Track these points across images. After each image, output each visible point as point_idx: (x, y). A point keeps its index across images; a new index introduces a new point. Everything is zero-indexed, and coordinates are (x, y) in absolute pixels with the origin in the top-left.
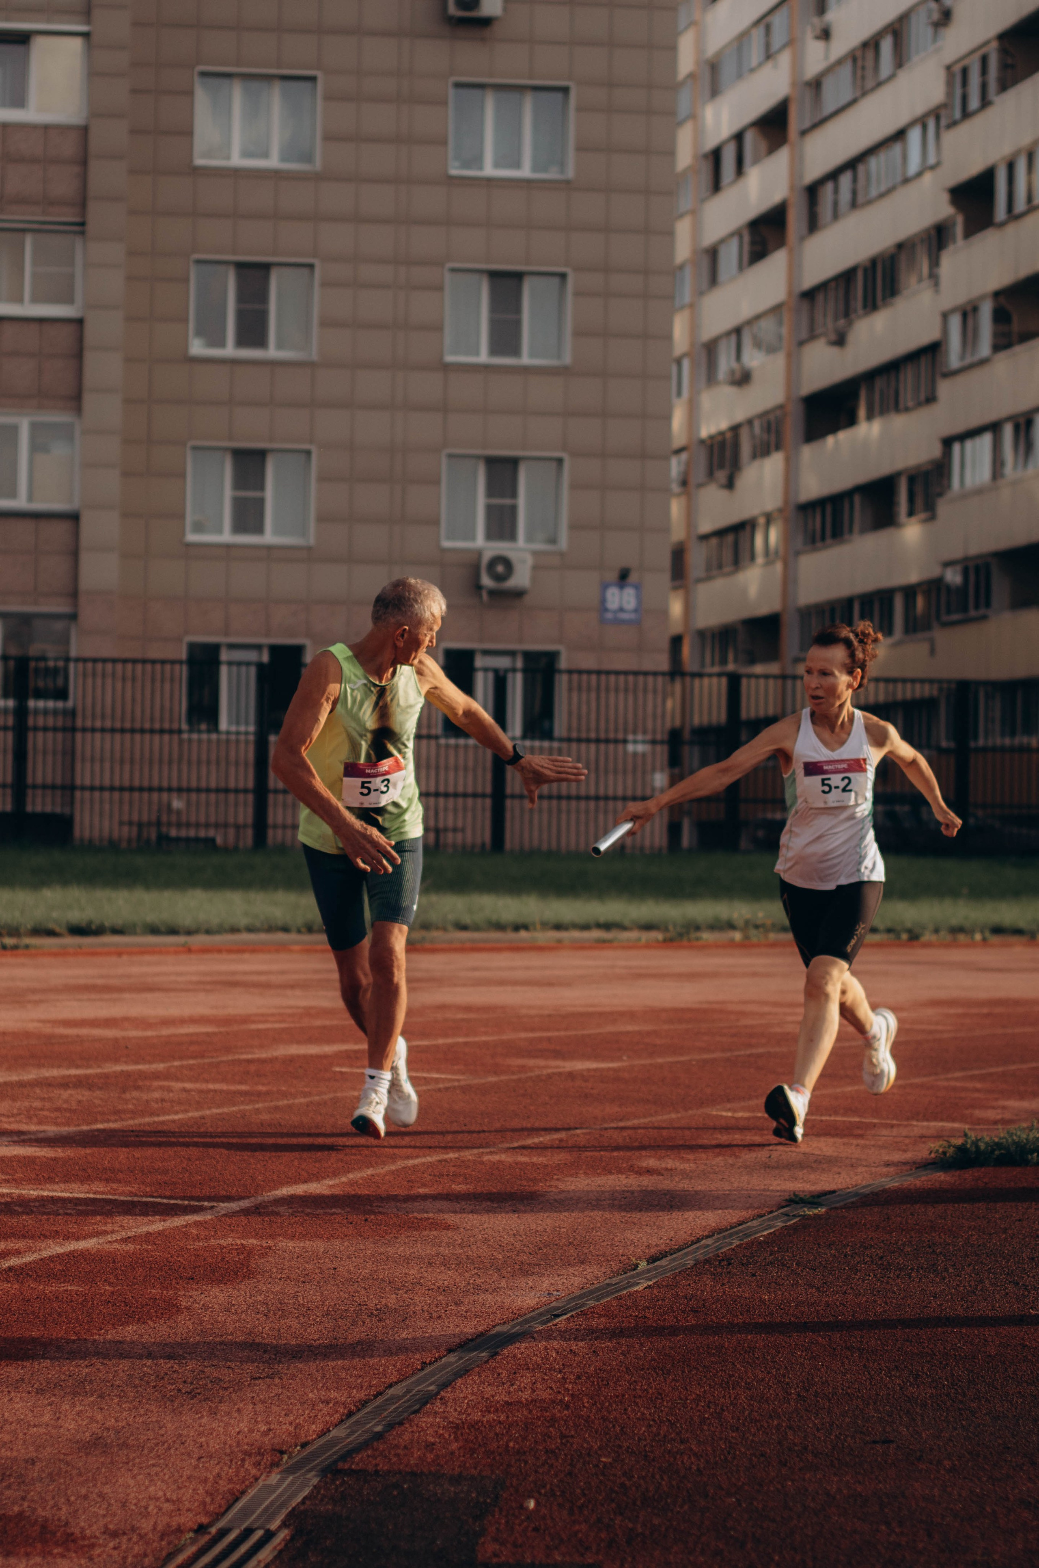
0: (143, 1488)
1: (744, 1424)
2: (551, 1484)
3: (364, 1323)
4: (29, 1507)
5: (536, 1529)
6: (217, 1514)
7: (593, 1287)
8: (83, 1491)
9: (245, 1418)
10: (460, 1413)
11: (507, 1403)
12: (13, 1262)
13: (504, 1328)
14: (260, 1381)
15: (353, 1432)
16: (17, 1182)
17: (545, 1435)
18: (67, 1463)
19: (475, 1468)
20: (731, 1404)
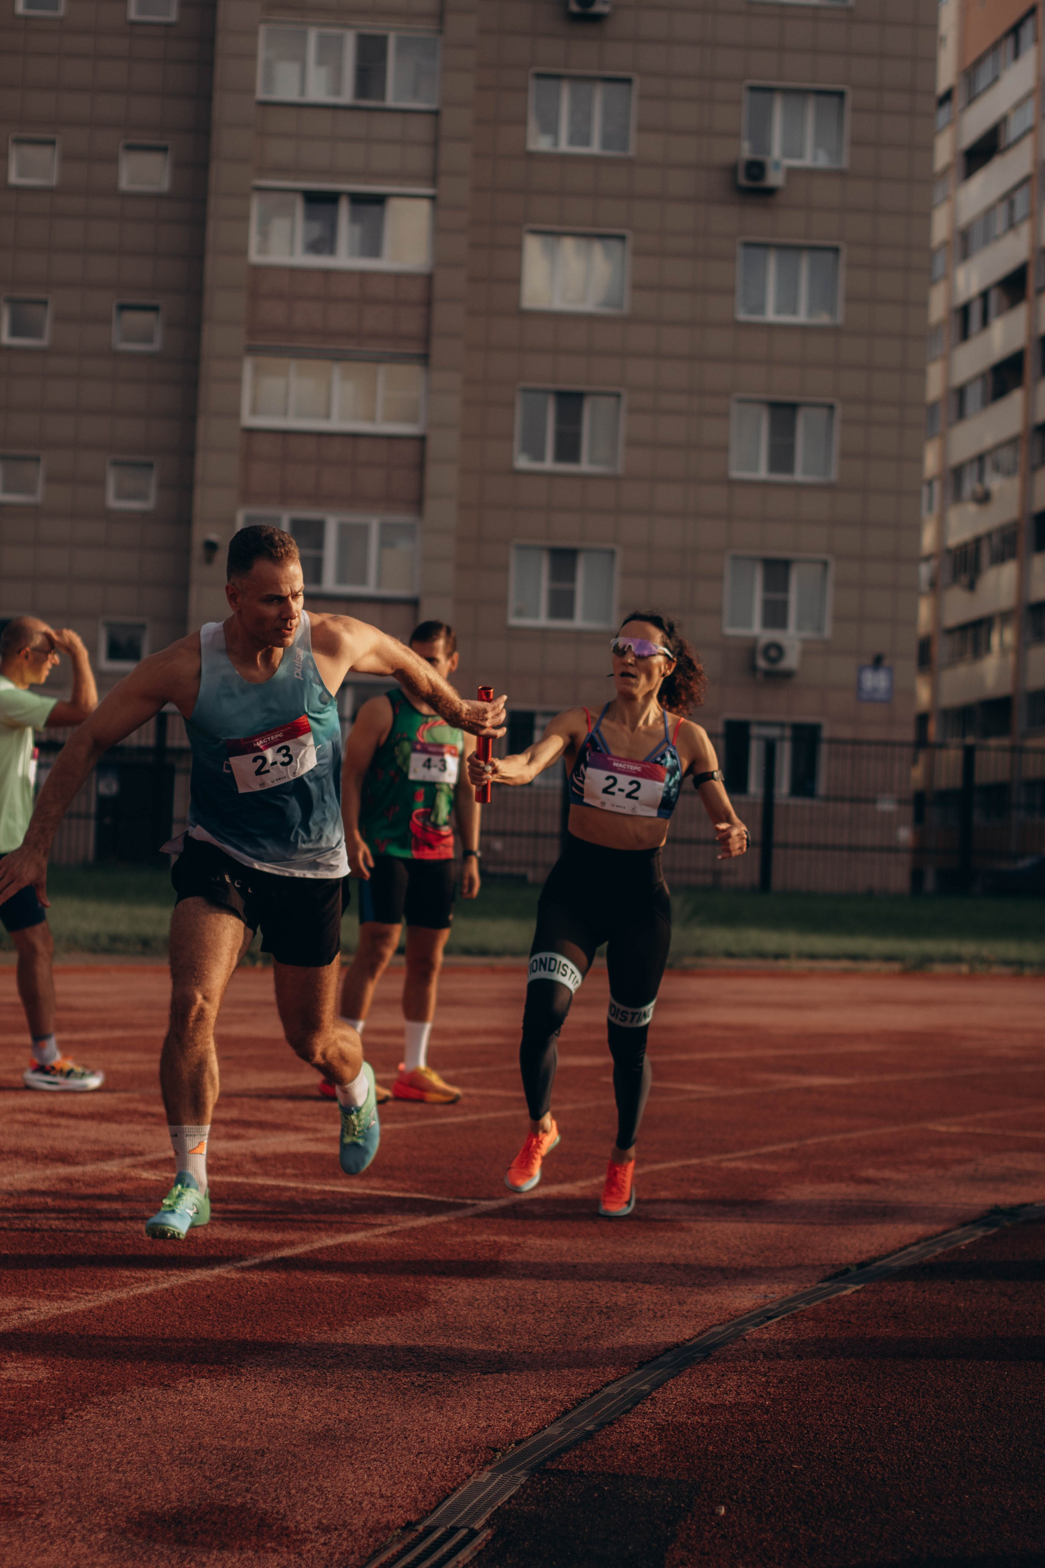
0: (361, 1483)
1: (930, 1434)
2: (743, 1490)
3: (593, 1320)
4: (251, 1499)
5: (723, 1537)
6: (427, 1512)
7: (806, 1290)
8: (305, 1485)
9: (469, 1413)
10: (668, 1414)
11: (712, 1405)
12: (286, 1252)
13: (720, 1329)
14: (489, 1376)
15: (566, 1431)
16: (304, 1177)
17: (744, 1439)
18: (294, 1456)
19: (674, 1472)
20: (920, 1413)
